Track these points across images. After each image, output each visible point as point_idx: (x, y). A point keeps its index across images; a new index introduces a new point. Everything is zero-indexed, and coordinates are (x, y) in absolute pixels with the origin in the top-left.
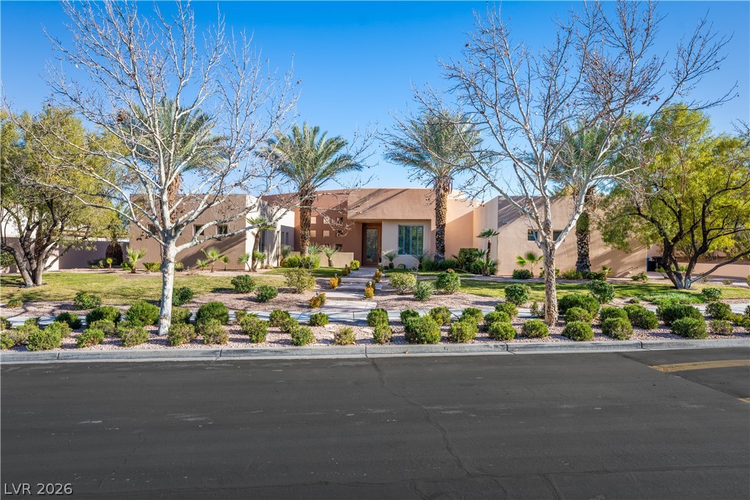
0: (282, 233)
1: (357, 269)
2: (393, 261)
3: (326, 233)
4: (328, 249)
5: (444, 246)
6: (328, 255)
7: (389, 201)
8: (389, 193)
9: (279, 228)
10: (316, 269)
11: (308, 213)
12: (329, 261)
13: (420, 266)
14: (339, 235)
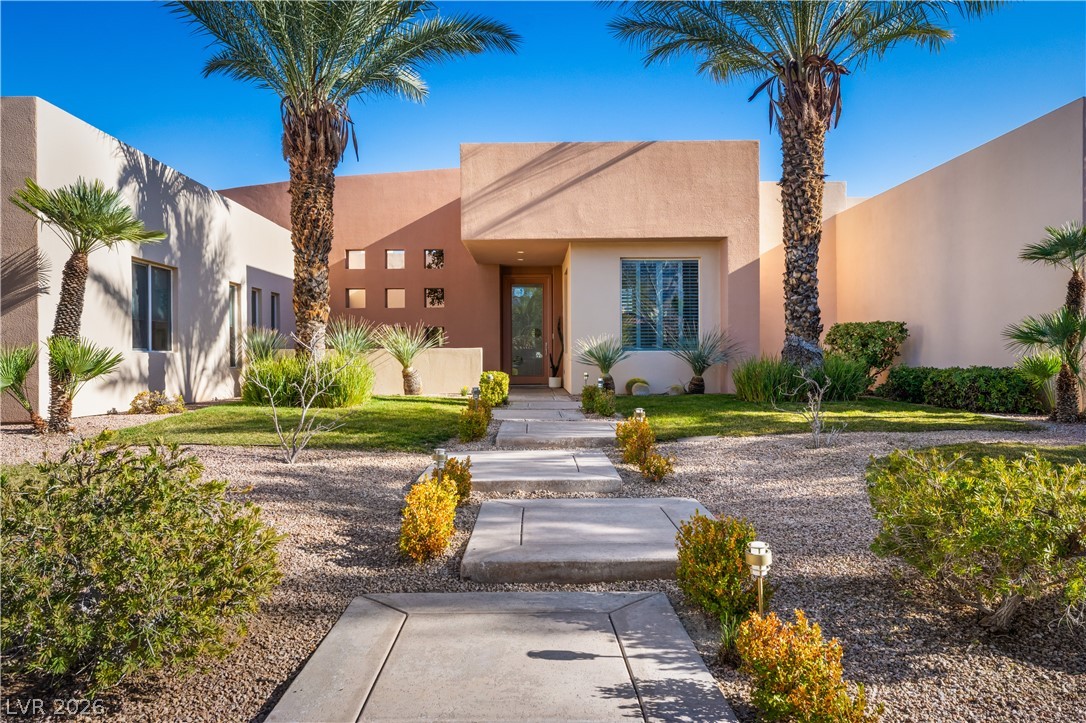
0: (254, 294)
1: (505, 402)
2: (612, 372)
3: (397, 299)
4: (402, 338)
5: (817, 312)
6: (400, 357)
7: (592, 181)
8: (592, 154)
9: (237, 274)
10: (356, 407)
11: (321, 202)
12: (407, 376)
13: (695, 384)
14: (432, 303)
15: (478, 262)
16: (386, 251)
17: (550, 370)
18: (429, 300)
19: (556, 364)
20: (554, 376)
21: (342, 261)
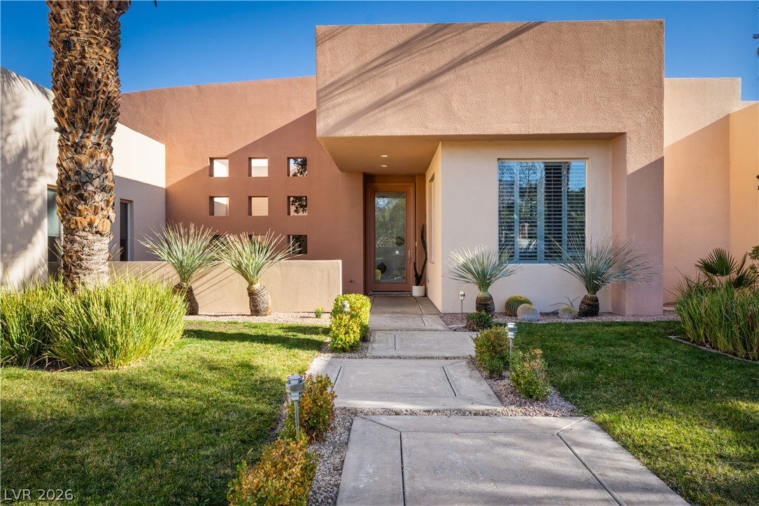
2: (491, 290)
4: (247, 251)
6: (244, 273)
12: (252, 294)
13: (589, 305)
14: (296, 211)
15: (341, 169)
16: (250, 159)
17: (413, 279)
18: (293, 208)
19: (419, 273)
20: (417, 285)
21: (205, 168)
